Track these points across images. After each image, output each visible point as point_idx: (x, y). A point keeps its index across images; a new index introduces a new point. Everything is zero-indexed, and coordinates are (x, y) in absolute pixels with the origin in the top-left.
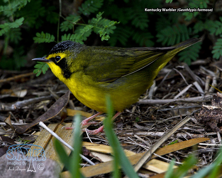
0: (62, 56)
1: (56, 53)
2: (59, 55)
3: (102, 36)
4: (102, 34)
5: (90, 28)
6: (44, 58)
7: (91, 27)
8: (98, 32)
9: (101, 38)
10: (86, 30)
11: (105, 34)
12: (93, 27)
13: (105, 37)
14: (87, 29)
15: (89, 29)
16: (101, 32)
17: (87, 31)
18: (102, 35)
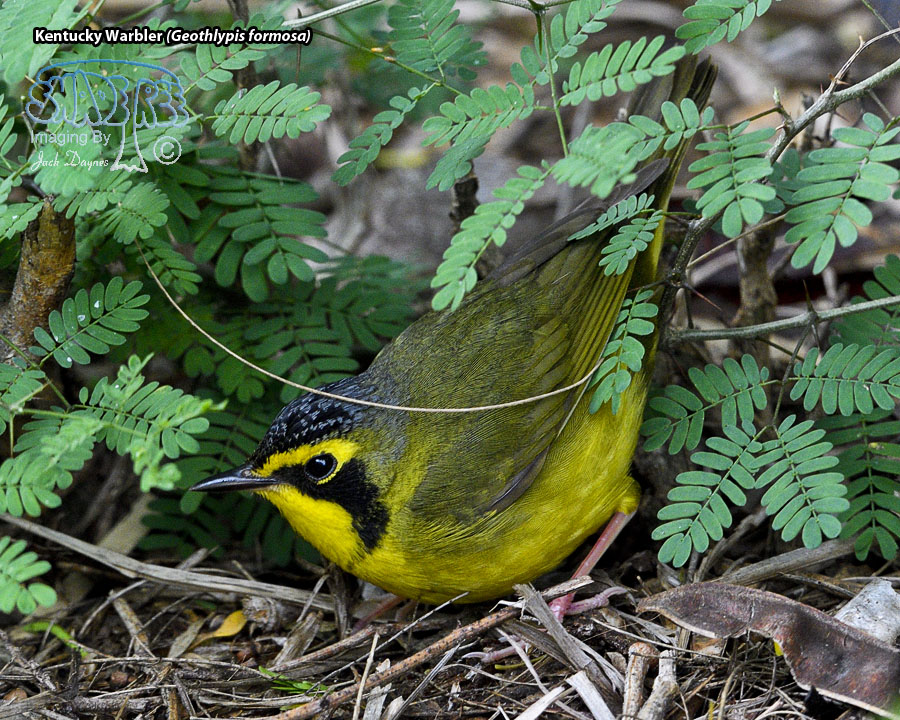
0: (342, 451)
1: (313, 445)
2: (328, 451)
3: (145, 467)
4: (146, 461)
5: (87, 430)
6: (243, 475)
7: (94, 427)
8: (127, 450)
9: (138, 479)
10: (69, 441)
11: (156, 460)
12: (101, 425)
13: (158, 475)
14: (77, 437)
15: (83, 437)
16: (140, 449)
17: (74, 444)
18: (142, 464)
